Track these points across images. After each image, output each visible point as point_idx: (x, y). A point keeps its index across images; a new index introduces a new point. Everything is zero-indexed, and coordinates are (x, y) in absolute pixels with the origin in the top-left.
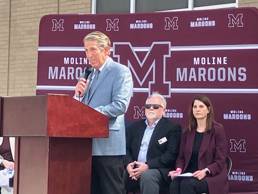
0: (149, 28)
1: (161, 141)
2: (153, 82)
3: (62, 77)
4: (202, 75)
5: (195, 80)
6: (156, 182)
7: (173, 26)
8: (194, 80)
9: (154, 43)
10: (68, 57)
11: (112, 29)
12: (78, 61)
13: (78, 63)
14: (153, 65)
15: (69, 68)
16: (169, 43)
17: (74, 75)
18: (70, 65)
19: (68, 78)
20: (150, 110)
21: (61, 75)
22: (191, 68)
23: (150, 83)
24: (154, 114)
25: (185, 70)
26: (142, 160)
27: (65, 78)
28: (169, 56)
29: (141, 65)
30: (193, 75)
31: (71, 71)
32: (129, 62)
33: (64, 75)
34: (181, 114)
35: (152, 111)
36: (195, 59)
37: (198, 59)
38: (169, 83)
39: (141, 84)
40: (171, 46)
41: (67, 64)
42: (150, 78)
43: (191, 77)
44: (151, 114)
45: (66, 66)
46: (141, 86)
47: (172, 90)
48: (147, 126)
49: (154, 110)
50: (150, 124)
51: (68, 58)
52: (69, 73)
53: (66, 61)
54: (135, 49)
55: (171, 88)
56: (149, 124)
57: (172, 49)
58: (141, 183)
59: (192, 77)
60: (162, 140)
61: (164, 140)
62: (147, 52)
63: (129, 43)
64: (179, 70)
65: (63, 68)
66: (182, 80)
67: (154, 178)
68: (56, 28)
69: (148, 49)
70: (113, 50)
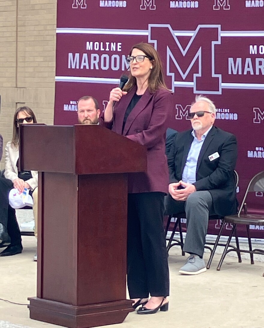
0: (194, 7)
1: (212, 157)
2: (200, 75)
3: (84, 66)
4: (260, 68)
5: (252, 73)
6: (205, 207)
7: (224, 6)
8: (250, 73)
9: (200, 26)
10: (91, 41)
11: (148, 8)
12: (105, 47)
13: (103, 50)
14: (199, 53)
15: (93, 55)
16: (219, 26)
17: (99, 64)
18: (94, 51)
19: (92, 68)
20: (194, 119)
21: (83, 64)
22: (247, 59)
23: (195, 75)
24: (200, 123)
25: (239, 60)
26: (188, 179)
27: (87, 68)
28: (219, 42)
29: (184, 53)
30: (249, 67)
31: (95, 58)
32: (169, 49)
33: (87, 64)
34: (236, 115)
35: (197, 121)
36: (251, 47)
37: (255, 47)
38: (220, 76)
39: (184, 77)
40: (221, 30)
41: (90, 50)
42: (195, 69)
43: (246, 69)
44: (196, 124)
45: (89, 53)
46: (184, 79)
47: (224, 85)
48: (194, 138)
49: (199, 119)
50: (198, 136)
51: (91, 43)
52: (93, 62)
53: (89, 46)
54: (176, 34)
55: (222, 82)
56: (196, 136)
57: (223, 34)
58: (187, 208)
59: (248, 70)
60: (213, 155)
61: (215, 156)
62: (191, 37)
63: (168, 26)
64: (231, 60)
65: (85, 55)
66: (235, 73)
67: (202, 203)
68: (77, 4)
69: (192, 34)
70: (149, 34)
